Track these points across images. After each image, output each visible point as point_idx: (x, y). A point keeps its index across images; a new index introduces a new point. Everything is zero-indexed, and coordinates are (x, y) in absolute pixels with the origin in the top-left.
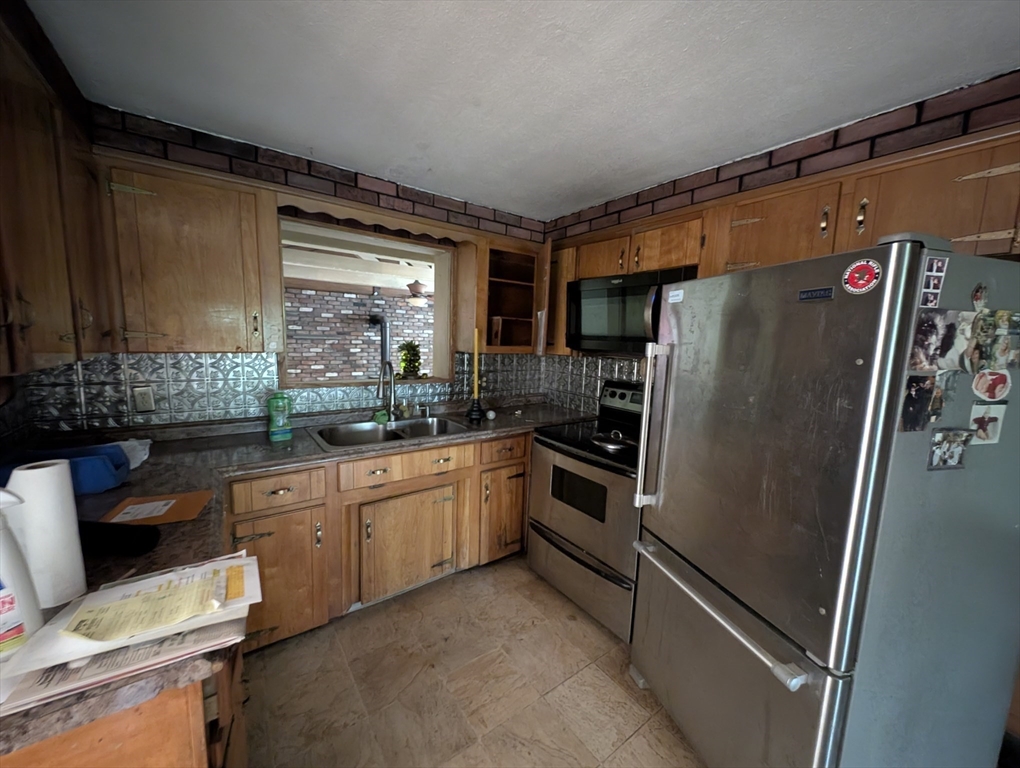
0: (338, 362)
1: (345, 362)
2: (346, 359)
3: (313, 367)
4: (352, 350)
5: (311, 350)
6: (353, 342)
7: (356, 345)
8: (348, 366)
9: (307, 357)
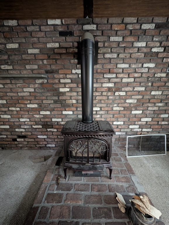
0: (49, 102)
1: (56, 102)
2: (56, 98)
3: (28, 106)
4: (62, 90)
5: (25, 90)
6: (62, 81)
7: (65, 84)
8: (59, 105)
9: (23, 97)
